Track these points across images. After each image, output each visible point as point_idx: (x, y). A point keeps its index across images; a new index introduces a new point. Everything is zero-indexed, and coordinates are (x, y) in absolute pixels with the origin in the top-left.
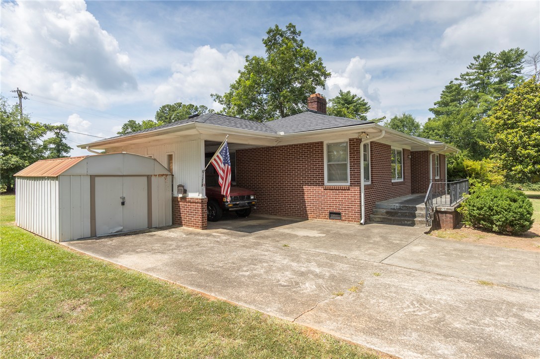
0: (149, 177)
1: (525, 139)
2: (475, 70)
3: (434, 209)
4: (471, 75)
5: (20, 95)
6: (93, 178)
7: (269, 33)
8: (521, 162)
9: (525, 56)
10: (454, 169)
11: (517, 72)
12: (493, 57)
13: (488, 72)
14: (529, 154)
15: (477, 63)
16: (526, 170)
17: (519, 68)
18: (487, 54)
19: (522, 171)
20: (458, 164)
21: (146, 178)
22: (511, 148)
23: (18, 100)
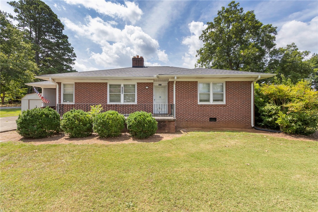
6: (29, 100)
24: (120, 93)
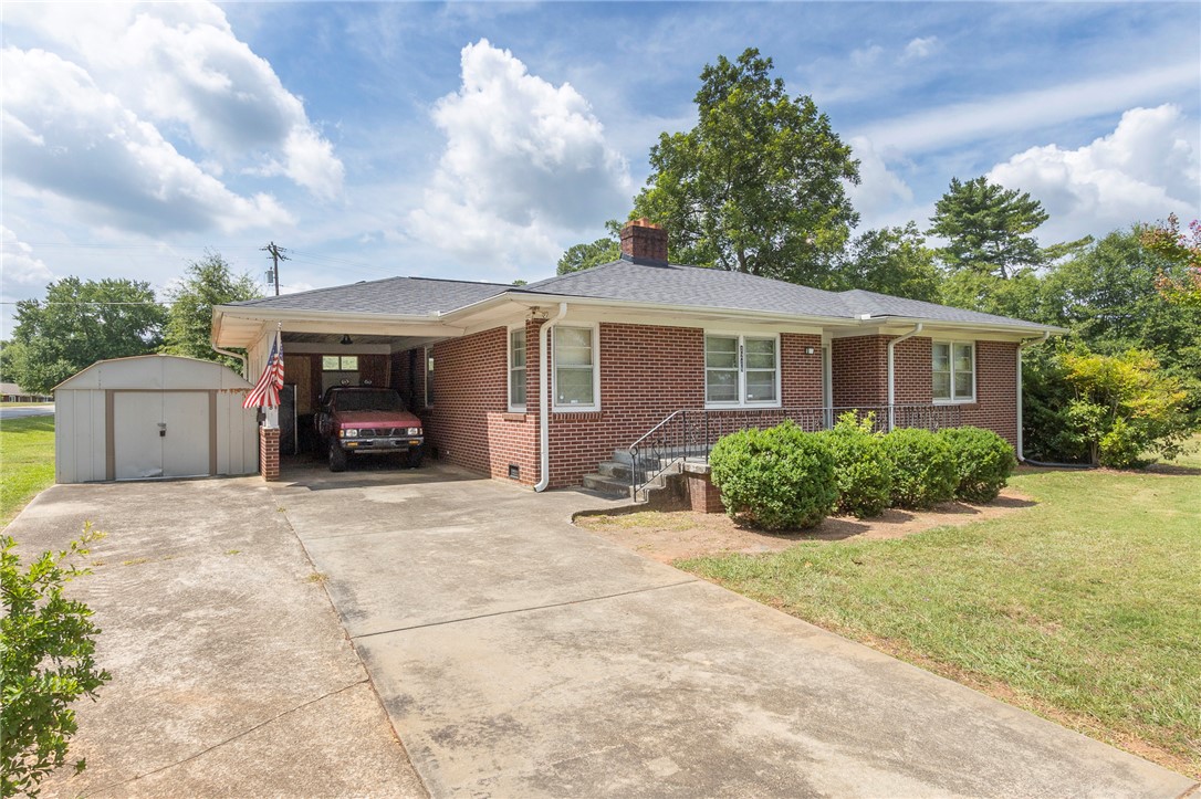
0: (212, 393)
3: (682, 468)
5: (275, 253)
6: (110, 394)
7: (704, 77)
21: (206, 395)
23: (272, 261)
24: (736, 369)
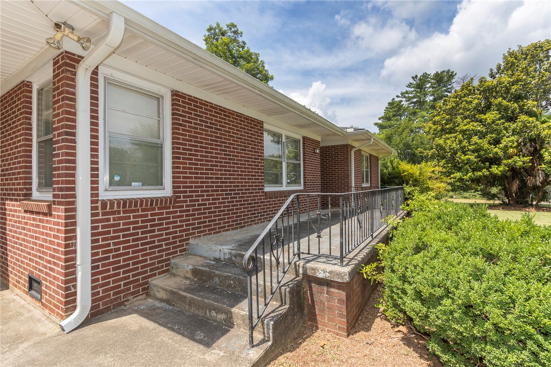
1: (465, 143)
2: (413, 89)
3: (301, 271)
4: (410, 94)
8: (459, 169)
9: (456, 77)
10: (389, 174)
11: (449, 92)
12: (428, 77)
13: (424, 91)
14: (469, 160)
15: (415, 83)
16: (465, 177)
17: (450, 88)
18: (424, 74)
19: (461, 177)
20: (394, 169)
22: (450, 154)
24: (280, 159)
